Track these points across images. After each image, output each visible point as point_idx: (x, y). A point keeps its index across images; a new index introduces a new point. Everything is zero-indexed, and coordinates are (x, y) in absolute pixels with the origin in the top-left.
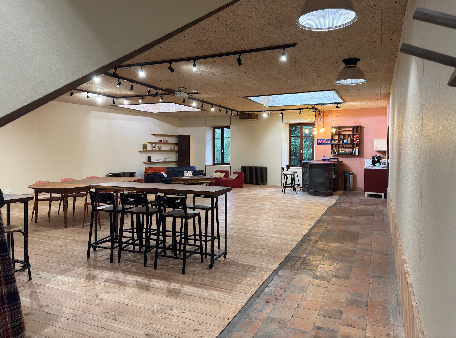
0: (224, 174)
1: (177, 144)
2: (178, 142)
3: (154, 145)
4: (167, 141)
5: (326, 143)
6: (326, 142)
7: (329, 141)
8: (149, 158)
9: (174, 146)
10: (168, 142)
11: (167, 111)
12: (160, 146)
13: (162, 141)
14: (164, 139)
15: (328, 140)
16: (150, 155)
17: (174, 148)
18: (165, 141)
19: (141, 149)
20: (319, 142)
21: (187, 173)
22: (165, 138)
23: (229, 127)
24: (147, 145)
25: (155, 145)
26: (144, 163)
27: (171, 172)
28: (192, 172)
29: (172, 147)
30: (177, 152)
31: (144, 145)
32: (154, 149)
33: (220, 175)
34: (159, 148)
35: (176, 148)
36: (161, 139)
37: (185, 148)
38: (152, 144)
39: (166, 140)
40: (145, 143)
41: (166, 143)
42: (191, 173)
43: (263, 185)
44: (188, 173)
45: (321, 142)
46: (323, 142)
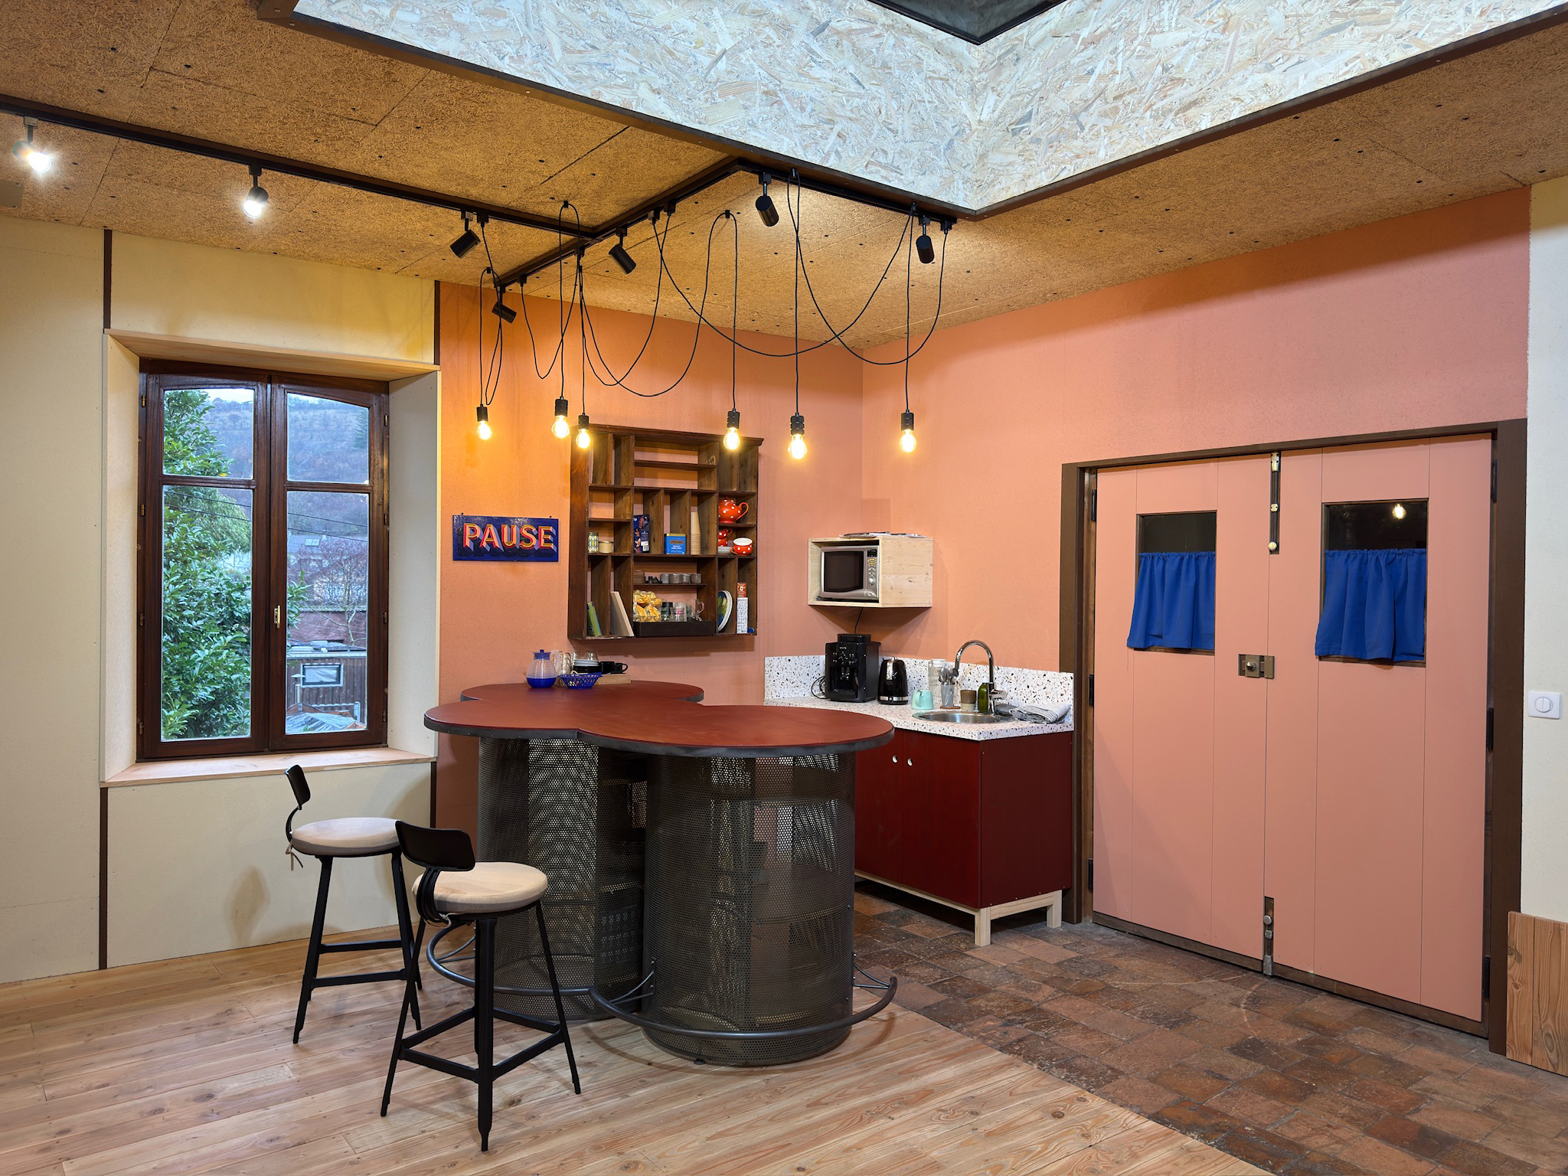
5: (525, 545)
6: (528, 540)
7: (547, 532)
15: (543, 529)
20: (476, 541)
45: (491, 537)
46: (506, 540)
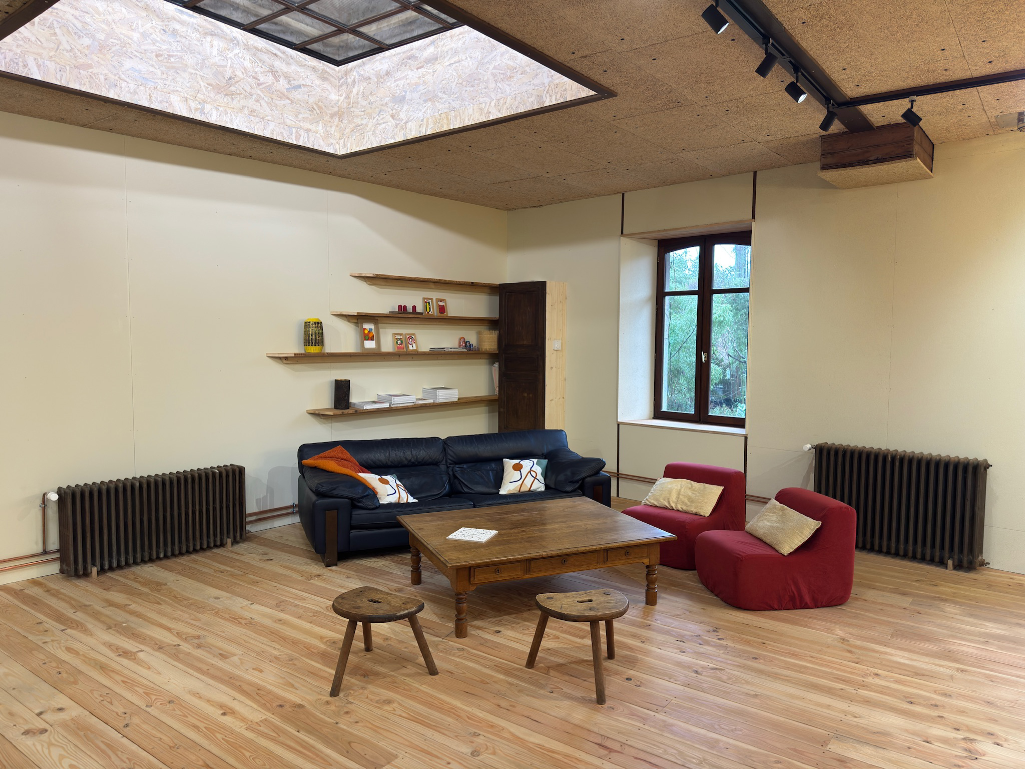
0: (717, 490)
1: (492, 324)
2: (496, 315)
3: (368, 326)
4: (442, 309)
8: (342, 390)
9: (479, 334)
10: (452, 312)
11: (393, 137)
12: (405, 330)
13: (414, 307)
14: (426, 302)
16: (342, 375)
17: (480, 340)
18: (434, 311)
19: (293, 347)
21: (518, 468)
22: (435, 295)
23: (741, 237)
24: (322, 327)
25: (377, 329)
26: (309, 416)
27: (436, 464)
28: (545, 462)
29: (471, 335)
30: (493, 357)
31: (307, 325)
32: (370, 345)
33: (691, 500)
34: (402, 342)
35: (489, 341)
36: (413, 299)
37: (525, 342)
38: (357, 324)
39: (441, 304)
40: (312, 317)
41: (442, 318)
42: (538, 470)
43: (958, 567)
44: (525, 471)
